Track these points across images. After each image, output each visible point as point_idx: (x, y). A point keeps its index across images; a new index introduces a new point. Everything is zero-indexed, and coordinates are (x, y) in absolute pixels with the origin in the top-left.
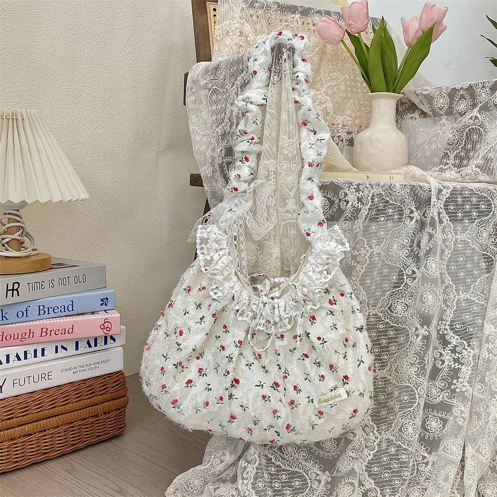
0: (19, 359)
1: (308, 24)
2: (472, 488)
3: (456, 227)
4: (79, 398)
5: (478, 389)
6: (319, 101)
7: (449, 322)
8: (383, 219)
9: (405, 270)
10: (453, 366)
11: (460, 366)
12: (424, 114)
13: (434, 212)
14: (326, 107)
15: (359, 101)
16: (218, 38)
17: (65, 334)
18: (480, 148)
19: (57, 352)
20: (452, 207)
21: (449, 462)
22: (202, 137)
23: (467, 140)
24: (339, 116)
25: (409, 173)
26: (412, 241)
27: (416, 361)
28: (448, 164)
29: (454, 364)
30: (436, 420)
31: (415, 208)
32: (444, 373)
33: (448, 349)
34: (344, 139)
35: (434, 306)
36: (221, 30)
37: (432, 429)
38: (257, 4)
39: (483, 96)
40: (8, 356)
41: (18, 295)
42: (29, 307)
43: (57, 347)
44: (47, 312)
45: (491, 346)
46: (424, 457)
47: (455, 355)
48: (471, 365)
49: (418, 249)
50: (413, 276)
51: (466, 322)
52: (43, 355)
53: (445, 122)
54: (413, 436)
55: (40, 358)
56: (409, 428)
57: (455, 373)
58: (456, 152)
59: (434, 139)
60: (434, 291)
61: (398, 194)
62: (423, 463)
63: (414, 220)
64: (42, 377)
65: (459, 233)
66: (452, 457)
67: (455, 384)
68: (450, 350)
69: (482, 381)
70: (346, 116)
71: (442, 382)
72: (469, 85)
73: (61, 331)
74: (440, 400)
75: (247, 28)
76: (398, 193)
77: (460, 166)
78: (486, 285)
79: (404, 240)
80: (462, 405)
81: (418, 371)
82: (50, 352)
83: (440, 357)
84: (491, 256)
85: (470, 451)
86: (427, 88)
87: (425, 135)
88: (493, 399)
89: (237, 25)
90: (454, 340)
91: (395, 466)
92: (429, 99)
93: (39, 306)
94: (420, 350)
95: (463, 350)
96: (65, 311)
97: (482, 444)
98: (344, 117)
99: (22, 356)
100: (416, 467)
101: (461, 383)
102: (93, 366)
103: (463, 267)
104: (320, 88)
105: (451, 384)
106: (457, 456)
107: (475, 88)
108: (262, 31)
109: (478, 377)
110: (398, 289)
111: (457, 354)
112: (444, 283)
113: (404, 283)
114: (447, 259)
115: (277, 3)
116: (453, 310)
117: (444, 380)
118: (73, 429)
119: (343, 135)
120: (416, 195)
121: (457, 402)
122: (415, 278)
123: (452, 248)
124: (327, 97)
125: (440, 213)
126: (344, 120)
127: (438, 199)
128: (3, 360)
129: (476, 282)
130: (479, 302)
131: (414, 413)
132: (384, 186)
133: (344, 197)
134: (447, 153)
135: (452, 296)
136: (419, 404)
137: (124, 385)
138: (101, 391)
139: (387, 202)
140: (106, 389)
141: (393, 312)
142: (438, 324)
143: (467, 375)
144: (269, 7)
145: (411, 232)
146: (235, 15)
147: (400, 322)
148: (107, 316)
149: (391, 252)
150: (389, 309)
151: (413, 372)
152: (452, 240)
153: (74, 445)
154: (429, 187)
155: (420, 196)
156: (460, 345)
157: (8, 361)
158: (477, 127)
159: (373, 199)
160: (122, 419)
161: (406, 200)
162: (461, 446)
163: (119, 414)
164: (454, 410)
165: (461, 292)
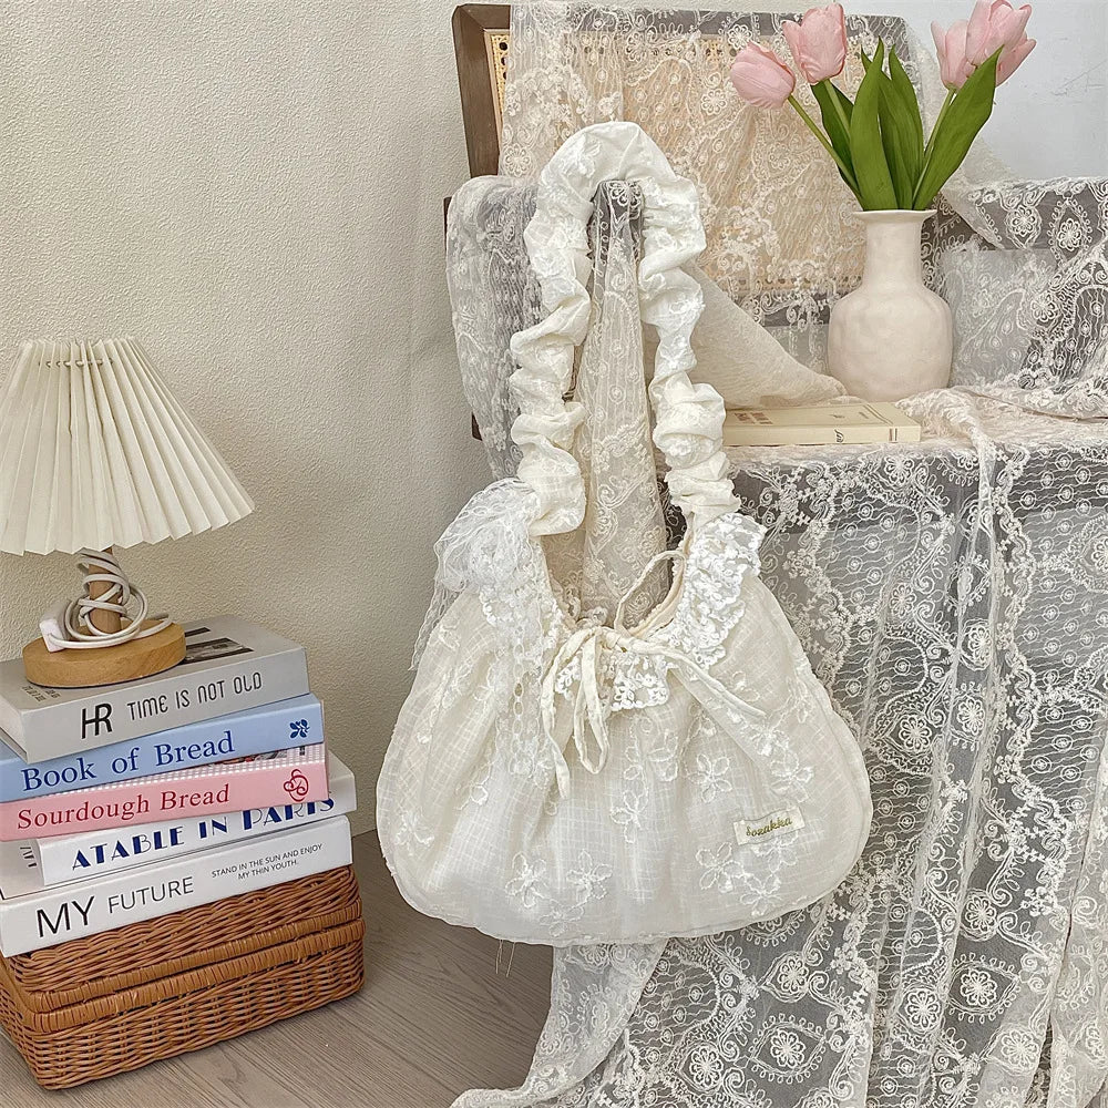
0: (124, 853)
1: (719, 51)
3: (1038, 543)
4: (248, 929)
5: (1085, 910)
6: (747, 230)
7: (1022, 755)
9: (925, 649)
10: (1025, 857)
12: (985, 244)
13: (986, 520)
14: (763, 244)
15: (841, 220)
16: (513, 113)
17: (211, 802)
19: (203, 834)
20: (1028, 500)
21: (1011, 1080)
22: (480, 359)
23: (1082, 314)
24: (795, 262)
25: (938, 412)
26: (940, 584)
27: (938, 857)
28: (1040, 366)
29: (1029, 851)
30: (983, 977)
31: (944, 509)
32: (1006, 873)
33: (1016, 816)
34: (809, 313)
35: (980, 731)
36: (517, 93)
38: (598, 23)
40: (99, 850)
41: (110, 730)
42: (137, 749)
43: (203, 826)
44: (175, 758)
46: (953, 1063)
47: (1032, 831)
48: (1066, 856)
49: (953, 601)
50: (943, 662)
51: (1060, 756)
52: (174, 841)
53: (1035, 269)
54: (930, 1023)
55: (168, 848)
56: (920, 1005)
57: (1029, 874)
58: (1056, 340)
59: (1009, 308)
60: (981, 699)
62: (950, 1075)
63: (942, 537)
64: (171, 889)
65: (1046, 556)
66: (1014, 1067)
67: (1029, 899)
68: (1021, 819)
69: (1093, 890)
70: (811, 258)
71: (1000, 893)
72: (1083, 186)
73: (203, 798)
74: (994, 933)
75: (576, 86)
76: (902, 481)
77: (1065, 373)
79: (921, 582)
80: (1041, 948)
81: (943, 880)
82: (189, 836)
83: (997, 837)
85: (1060, 1048)
86: (994, 186)
87: (990, 296)
91: (889, 1087)
92: (997, 214)
93: (158, 747)
94: (949, 833)
95: (1050, 822)
96: (213, 753)
97: (1091, 1031)
98: (807, 261)
99: (130, 848)
100: (935, 1084)
101: (1042, 897)
102: (283, 861)
103: (1054, 631)
104: (750, 201)
105: (1020, 897)
106: (1027, 1065)
107: (1096, 195)
108: (609, 86)
109: (1085, 882)
110: (911, 692)
111: (1036, 829)
112: (1009, 671)
113: (924, 679)
114: (1016, 618)
115: (646, 13)
116: (1032, 728)
117: (1004, 886)
118: (239, 992)
119: (805, 304)
120: (942, 480)
121: (1030, 939)
122: (947, 667)
123: (1030, 592)
124: (764, 220)
125: (999, 517)
126: (806, 269)
127: (995, 484)
128: (91, 856)
129: (1085, 660)
130: (1091, 710)
131: (931, 973)
132: (866, 469)
133: (773, 502)
134: (1039, 342)
135: (1028, 698)
136: (942, 952)
137: (351, 898)
138: (297, 913)
139: (879, 503)
140: (307, 909)
141: (901, 743)
142: (994, 764)
143: (1056, 877)
144: (625, 26)
145: (937, 563)
146: (548, 56)
147: (919, 764)
148: (298, 764)
149: (895, 612)
150: (894, 735)
151: (932, 882)
152: (1029, 573)
153: (244, 1022)
154: (975, 460)
155: (954, 481)
156: (1042, 809)
157: (100, 859)
158: (1100, 287)
159: (840, 502)
160: (354, 965)
161: (921, 495)
162: (1036, 1040)
163: (343, 958)
164: (1023, 960)
165: (1050, 686)
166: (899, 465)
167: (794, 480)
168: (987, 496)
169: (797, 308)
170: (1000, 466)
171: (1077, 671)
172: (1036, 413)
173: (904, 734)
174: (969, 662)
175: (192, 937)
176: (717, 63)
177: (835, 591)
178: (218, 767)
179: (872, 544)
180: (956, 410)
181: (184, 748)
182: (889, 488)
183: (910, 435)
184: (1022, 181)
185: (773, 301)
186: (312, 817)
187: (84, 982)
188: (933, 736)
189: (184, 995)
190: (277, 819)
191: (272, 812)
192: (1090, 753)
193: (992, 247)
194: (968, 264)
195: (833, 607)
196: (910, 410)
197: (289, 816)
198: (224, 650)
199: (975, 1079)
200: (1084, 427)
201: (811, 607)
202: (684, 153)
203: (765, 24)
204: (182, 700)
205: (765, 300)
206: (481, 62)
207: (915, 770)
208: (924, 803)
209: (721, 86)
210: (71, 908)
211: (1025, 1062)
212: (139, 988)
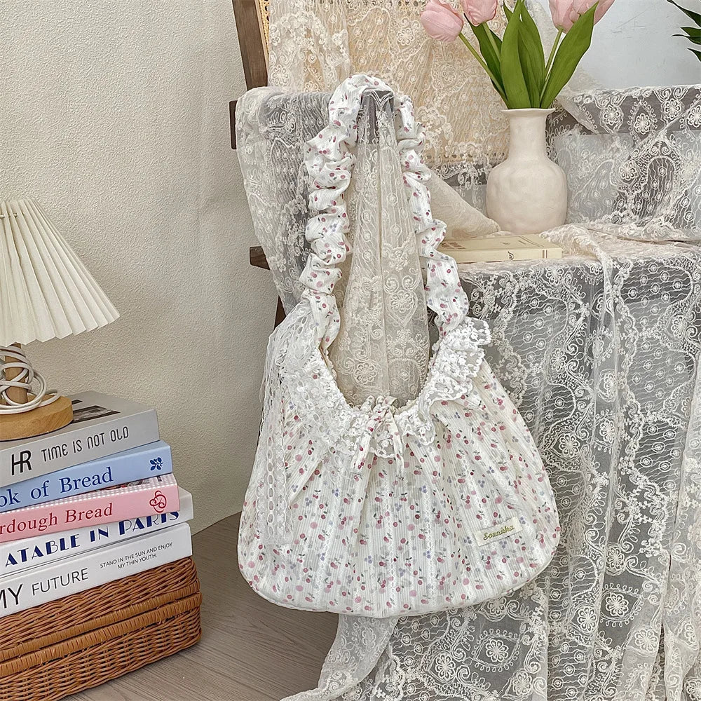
0: (40, 554)
2: (676, 691)
3: (639, 320)
4: (127, 602)
5: (679, 551)
6: (431, 123)
7: (634, 457)
9: (573, 390)
10: (640, 520)
12: (585, 131)
13: (610, 306)
14: (442, 132)
15: (490, 116)
16: (275, 44)
17: (100, 516)
18: (671, 189)
19: (93, 539)
20: (633, 293)
21: (642, 659)
23: (652, 175)
24: (462, 143)
25: (570, 239)
26: (581, 349)
27: (593, 522)
28: (625, 209)
29: (642, 517)
30: (619, 598)
31: (582, 300)
32: (629, 531)
33: (633, 495)
34: (472, 177)
36: (277, 31)
37: (614, 612)
39: (672, 110)
40: (23, 552)
41: (30, 469)
42: (48, 482)
43: (92, 533)
44: (74, 487)
45: (692, 489)
46: (605, 653)
47: (643, 504)
48: (666, 518)
49: (590, 358)
50: (585, 398)
51: (656, 456)
52: (73, 545)
53: (619, 146)
54: (592, 628)
55: (69, 549)
56: (586, 617)
57: (643, 531)
58: (636, 192)
59: (604, 172)
60: (613, 420)
61: (556, 285)
62: (603, 661)
63: (582, 318)
64: (74, 577)
65: (644, 329)
66: (643, 652)
67: (644, 547)
68: (636, 497)
69: (683, 539)
70: (473, 140)
71: (626, 544)
72: (651, 92)
73: (94, 513)
74: (624, 570)
75: (317, 26)
76: (557, 283)
77: (643, 213)
78: (684, 399)
79: (569, 347)
80: (654, 577)
81: (596, 536)
82: (83, 541)
83: (622, 509)
84: (690, 355)
85: (670, 638)
86: (590, 92)
87: (590, 164)
89: (302, 20)
90: (642, 481)
91: (569, 670)
92: (594, 111)
93: (62, 480)
94: (599, 506)
95: (654, 497)
96: (99, 483)
97: (687, 627)
98: (470, 142)
99: (43, 550)
100: (595, 667)
101: (652, 545)
102: (147, 555)
103: (651, 376)
104: (431, 103)
105: (638, 546)
106: (651, 650)
107: (659, 98)
108: (338, 26)
109: (678, 534)
110: (565, 419)
111: (645, 502)
112: (625, 402)
113: (574, 410)
114: (628, 369)
116: (639, 439)
117: (628, 540)
118: (121, 645)
119: (469, 171)
120: (581, 281)
121: (647, 572)
122: (588, 402)
123: (635, 352)
124: (442, 116)
125: (617, 304)
126: (470, 148)
127: (613, 284)
128: (18, 557)
129: (669, 395)
130: (675, 426)
131: (592, 596)
132: (535, 275)
133: (479, 298)
134: (624, 194)
135: (636, 420)
136: (598, 582)
137: (193, 578)
138: (159, 590)
139: (543, 297)
140: (165, 586)
141: (561, 452)
142: (619, 462)
143: (660, 532)
145: (579, 335)
146: (296, 5)
147: (572, 465)
148: (159, 487)
149: (554, 367)
150: (556, 447)
151: (590, 538)
152: (634, 340)
153: (125, 666)
154: (600, 268)
155: (588, 282)
156: (649, 490)
157: (24, 559)
158: (664, 157)
159: (520, 297)
160: (194, 625)
161: (568, 291)
162: (656, 634)
163: (189, 619)
164: (643, 585)
165: (649, 412)
166: (555, 273)
167: (492, 283)
168: (608, 291)
169: (465, 174)
170: (615, 271)
171: (665, 401)
172: (626, 239)
173: (563, 446)
174: (605, 397)
175: (90, 609)
176: (406, 10)
177: (515, 354)
178: (103, 492)
179: (539, 323)
180: (582, 237)
181: (79, 480)
182: (549, 287)
183: (555, 253)
184: (608, 90)
185: (449, 170)
186: (165, 524)
187: (19, 643)
188: (581, 446)
189: (86, 650)
190: (141, 527)
191: (138, 522)
192: (676, 453)
193: (589, 132)
194: (574, 144)
195: (515, 365)
196: (549, 239)
197: (149, 524)
198: (98, 413)
199: (619, 661)
200: (660, 247)
201: (501, 365)
202: (388, 71)
204: (77, 447)
205: (443, 169)
206: (251, 9)
207: (570, 469)
208: (577, 489)
209: (409, 26)
210: (7, 592)
211: (650, 648)
212: (57, 646)
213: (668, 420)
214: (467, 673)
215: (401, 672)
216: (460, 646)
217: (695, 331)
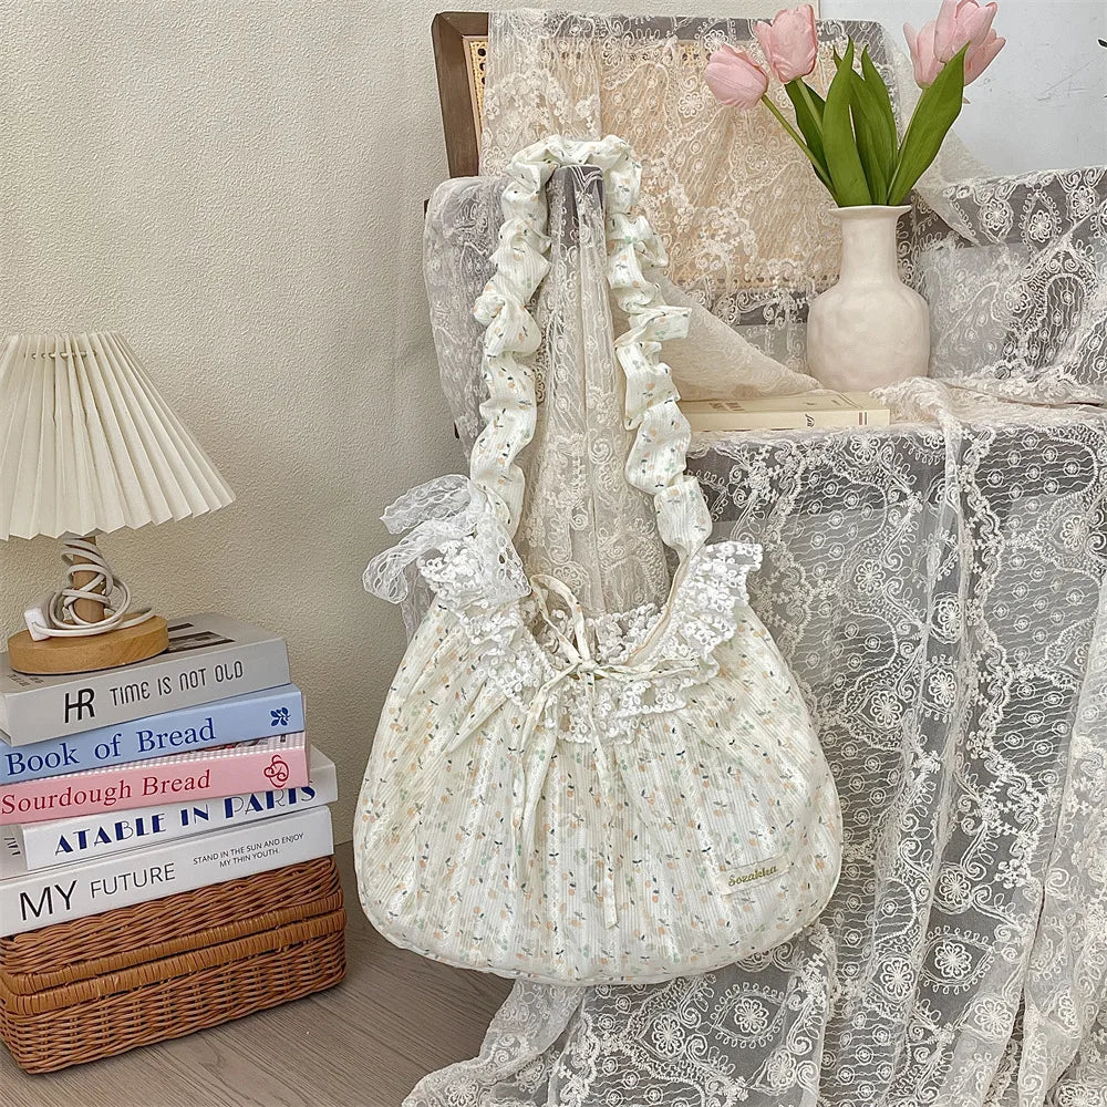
0: (106, 840)
2: (1034, 1101)
3: (1005, 521)
4: (229, 916)
5: (1057, 882)
6: (725, 230)
7: (994, 731)
8: (837, 520)
9: (894, 625)
10: (999, 831)
11: (1014, 831)
12: (963, 242)
13: (953, 496)
14: (741, 243)
15: (819, 220)
16: (491, 117)
17: (192, 788)
18: (1079, 324)
19: (185, 822)
20: (995, 479)
21: (984, 1047)
22: (455, 351)
23: (1053, 303)
24: (774, 260)
25: (909, 398)
26: (908, 562)
27: (912, 827)
28: (1015, 357)
29: (1002, 825)
30: (958, 950)
31: (910, 487)
32: (979, 847)
33: (989, 791)
34: (788, 311)
35: (952, 704)
36: (495, 98)
37: (948, 970)
38: (576, 29)
39: (1083, 203)
40: (82, 835)
41: (92, 715)
42: (119, 735)
43: (184, 813)
44: (157, 744)
45: (1083, 785)
46: (928, 1033)
47: (1005, 806)
48: (1040, 828)
49: (922, 577)
50: (913, 637)
51: (1032, 731)
52: (156, 829)
53: (1008, 262)
54: (904, 991)
55: (150, 835)
56: (895, 974)
57: (1002, 847)
58: (1030, 330)
59: (984, 302)
60: (952, 672)
61: (867, 463)
62: (924, 1046)
63: (909, 515)
64: (154, 875)
65: (1014, 534)
66: (987, 1035)
67: (1003, 872)
68: (994, 794)
69: (1065, 862)
70: (790, 257)
71: (974, 867)
72: (1051, 177)
73: (184, 783)
74: (969, 907)
75: (553, 88)
76: (868, 460)
77: (1040, 362)
78: (1080, 645)
79: (889, 559)
80: (1015, 919)
81: (917, 849)
82: (171, 823)
83: (971, 811)
84: (1093, 577)
85: (1032, 1018)
86: (967, 182)
87: (966, 290)
88: (1093, 900)
90: (1005, 771)
91: (864, 1055)
92: (970, 208)
93: (140, 733)
94: (922, 803)
95: (1023, 796)
96: (195, 740)
97: (1063, 1001)
98: (786, 260)
99: (112, 833)
100: (910, 1054)
101: (1015, 869)
102: (264, 849)
103: (1025, 608)
104: (728, 201)
105: (994, 870)
106: (1000, 1033)
107: (1064, 186)
108: (586, 90)
109: (1057, 856)
110: (881, 668)
111: (1009, 804)
112: (980, 647)
113: (894, 655)
114: (985, 594)
115: (623, 19)
116: (1003, 705)
117: (978, 860)
118: (220, 979)
119: (783, 302)
120: (909, 459)
121: (1004, 911)
122: (917, 643)
123: (999, 569)
124: (743, 220)
125: (967, 494)
126: (781, 270)
127: (961, 462)
128: (74, 842)
129: (1056, 638)
130: (1062, 686)
131: (906, 942)
132: (832, 447)
133: (742, 480)
134: (1013, 334)
135: (999, 674)
136: (917, 921)
137: (331, 889)
138: (279, 901)
139: (844, 481)
140: (289, 897)
141: (873, 719)
142: (967, 739)
143: (1029, 849)
144: (602, 32)
145: (904, 541)
146: (526, 61)
147: (889, 740)
148: (278, 750)
149: (862, 589)
150: (866, 711)
151: (906, 853)
152: (997, 551)
153: (224, 1011)
154: (941, 439)
155: (920, 460)
156: (1015, 783)
157: (83, 845)
158: (1070, 275)
159: (806, 479)
160: (335, 957)
161: (887, 472)
162: (1010, 1009)
163: (325, 948)
164: (996, 931)
165: (1021, 664)
166: (865, 444)
167: (761, 457)
168: (953, 474)
169: (775, 306)
170: (966, 444)
171: (1047, 648)
172: (1009, 401)
173: (876, 710)
174: (940, 635)
175: (173, 923)
176: (694, 67)
177: (797, 566)
178: (199, 753)
180: (926, 395)
181: (166, 735)
182: (854, 466)
183: (880, 420)
184: (994, 177)
185: (751, 299)
186: (293, 807)
187: (66, 965)
188: (904, 710)
189: (166, 981)
190: (258, 807)
191: (254, 801)
192: (1062, 728)
193: (968, 243)
194: (945, 261)
195: (796, 581)
197: (270, 805)
198: (206, 642)
199: (949, 1048)
200: (1055, 412)
201: (774, 581)
202: (662, 155)
203: (742, 29)
204: (163, 687)
207: (886, 745)
208: (894, 776)
209: (697, 89)
210: (54, 891)
211: (998, 1030)
212: (121, 973)
213: (1052, 677)
214: (702, 1047)
215: (594, 1039)
216: (692, 1004)
217: (1102, 541)
